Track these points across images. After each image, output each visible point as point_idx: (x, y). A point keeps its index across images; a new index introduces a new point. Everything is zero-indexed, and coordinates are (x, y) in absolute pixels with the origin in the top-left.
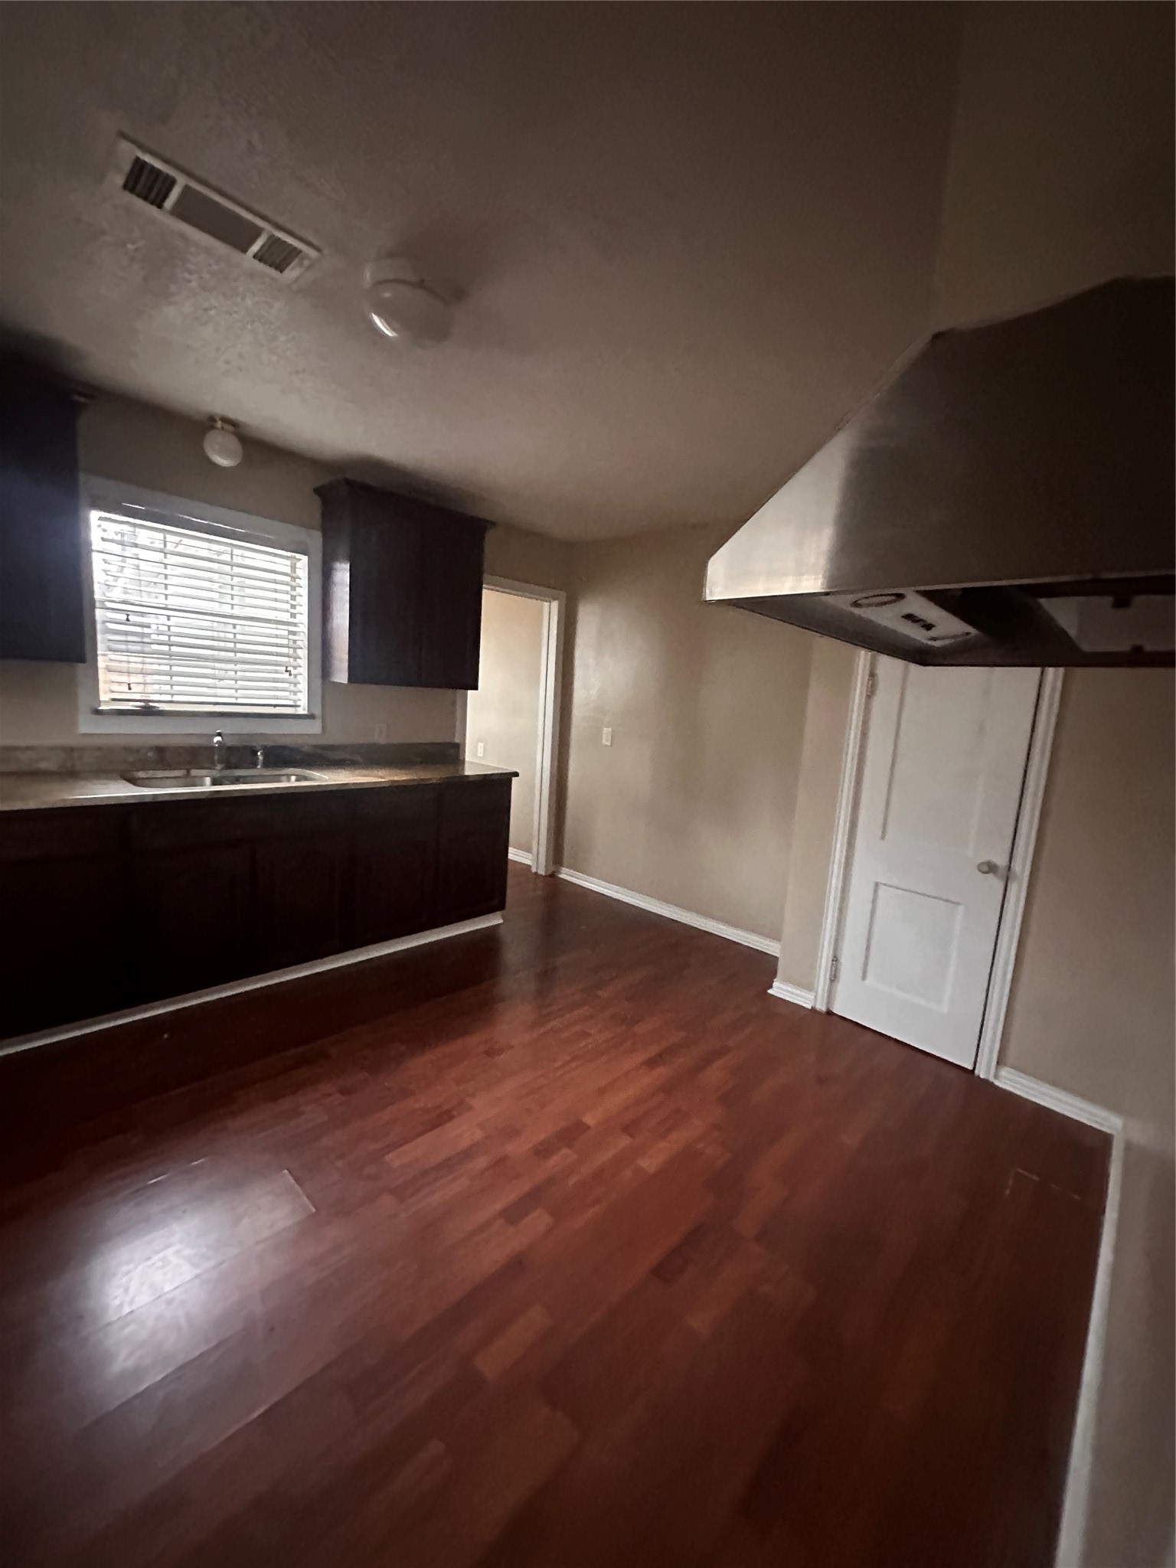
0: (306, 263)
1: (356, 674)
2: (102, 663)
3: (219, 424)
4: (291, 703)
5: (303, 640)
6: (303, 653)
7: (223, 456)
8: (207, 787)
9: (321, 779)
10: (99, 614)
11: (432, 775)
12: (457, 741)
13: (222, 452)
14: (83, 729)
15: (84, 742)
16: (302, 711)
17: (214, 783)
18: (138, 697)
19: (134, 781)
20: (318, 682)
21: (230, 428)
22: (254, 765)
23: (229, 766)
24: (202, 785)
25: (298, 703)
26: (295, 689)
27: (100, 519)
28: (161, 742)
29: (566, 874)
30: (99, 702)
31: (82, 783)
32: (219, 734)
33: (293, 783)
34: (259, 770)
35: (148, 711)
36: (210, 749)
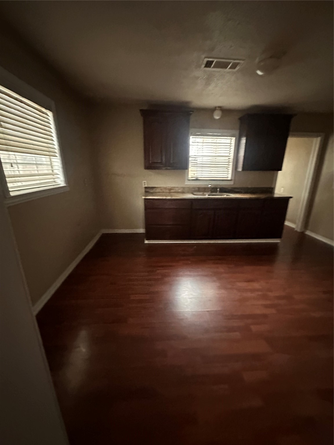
0: (241, 64)
1: (244, 169)
2: (190, 169)
3: (217, 108)
4: (226, 177)
5: (231, 160)
6: (231, 164)
7: (217, 116)
8: (207, 196)
9: (232, 196)
10: (190, 159)
11: (262, 196)
12: (273, 186)
13: (218, 116)
14: (186, 183)
15: (186, 186)
16: (229, 179)
17: (209, 195)
18: (196, 176)
19: (194, 194)
20: (234, 171)
21: (219, 109)
22: (216, 192)
23: (212, 192)
24: (206, 196)
25: (228, 177)
26: (228, 173)
27: (192, 138)
28: (199, 186)
29: (308, 233)
30: (189, 178)
31: (185, 194)
32: (210, 185)
33: (225, 196)
34: (218, 193)
35: (197, 180)
36: (208, 188)
